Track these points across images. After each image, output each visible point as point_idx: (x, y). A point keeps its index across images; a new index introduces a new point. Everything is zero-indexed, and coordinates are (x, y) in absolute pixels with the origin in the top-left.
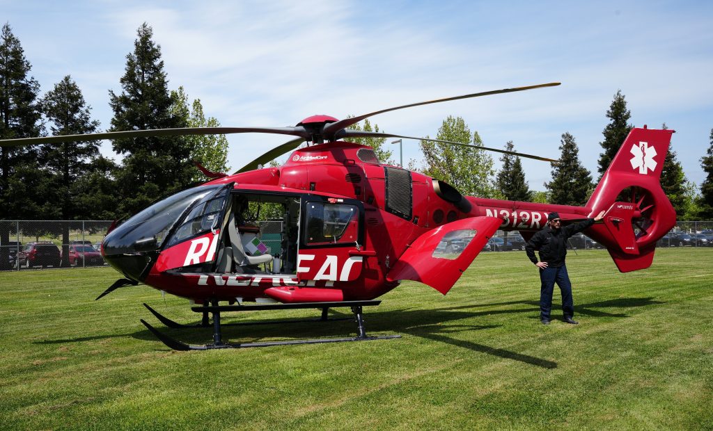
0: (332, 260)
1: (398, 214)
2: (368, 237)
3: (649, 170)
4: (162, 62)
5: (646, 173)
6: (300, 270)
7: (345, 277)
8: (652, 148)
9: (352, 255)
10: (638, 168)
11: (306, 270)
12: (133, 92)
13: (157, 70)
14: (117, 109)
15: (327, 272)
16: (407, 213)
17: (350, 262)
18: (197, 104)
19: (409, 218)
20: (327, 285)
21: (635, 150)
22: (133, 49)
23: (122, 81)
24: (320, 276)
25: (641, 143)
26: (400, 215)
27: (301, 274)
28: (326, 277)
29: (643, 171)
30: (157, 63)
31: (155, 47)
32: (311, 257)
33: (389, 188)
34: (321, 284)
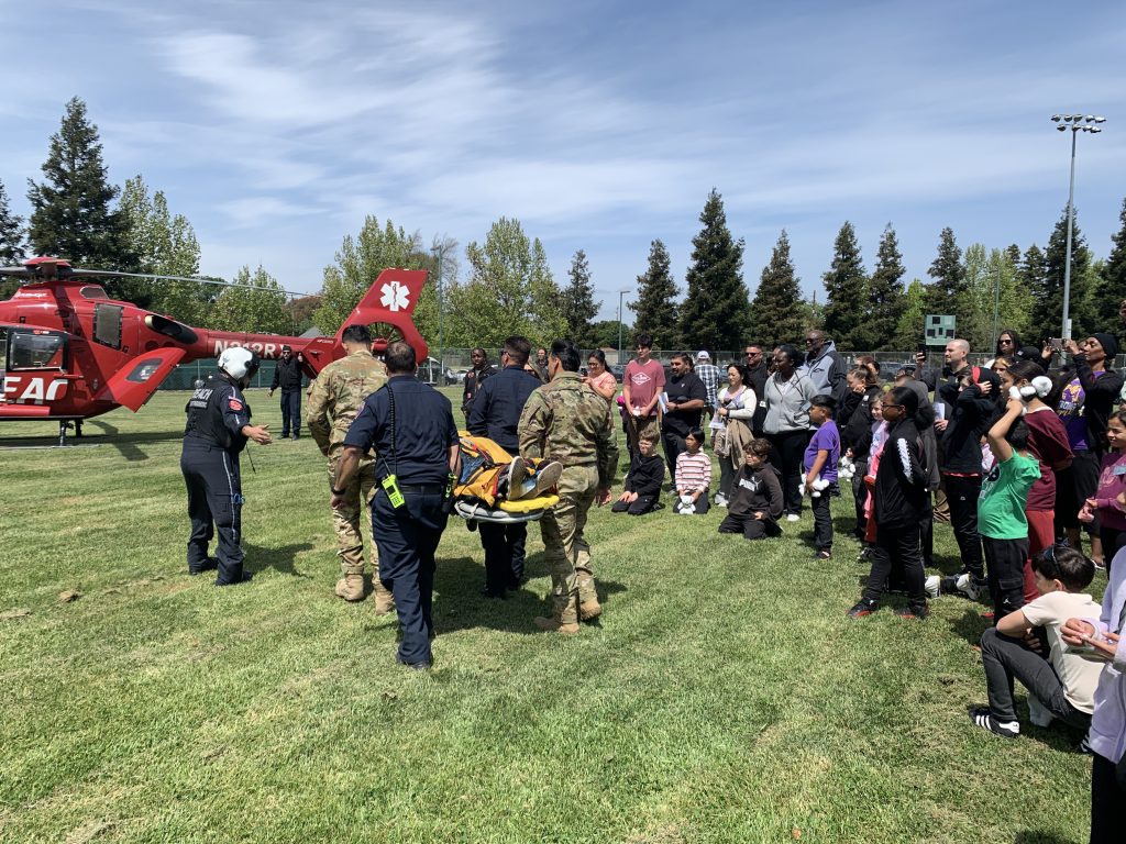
0: (38, 382)
1: (107, 345)
2: (76, 364)
3: (400, 308)
4: (99, 147)
5: (397, 310)
6: (7, 389)
7: (51, 396)
8: (405, 287)
9: (56, 378)
10: (389, 306)
11: (14, 389)
12: (59, 182)
13: (92, 155)
14: (39, 204)
15: (34, 392)
16: (115, 343)
17: (55, 385)
18: (159, 197)
19: (118, 348)
20: (36, 402)
21: (386, 289)
22: (58, 128)
23: (45, 168)
24: (26, 395)
25: (393, 283)
26: (109, 345)
27: (7, 393)
28: (32, 396)
29: (394, 308)
30: (91, 146)
31: (90, 126)
32: (18, 379)
33: (98, 322)
34: (30, 402)
